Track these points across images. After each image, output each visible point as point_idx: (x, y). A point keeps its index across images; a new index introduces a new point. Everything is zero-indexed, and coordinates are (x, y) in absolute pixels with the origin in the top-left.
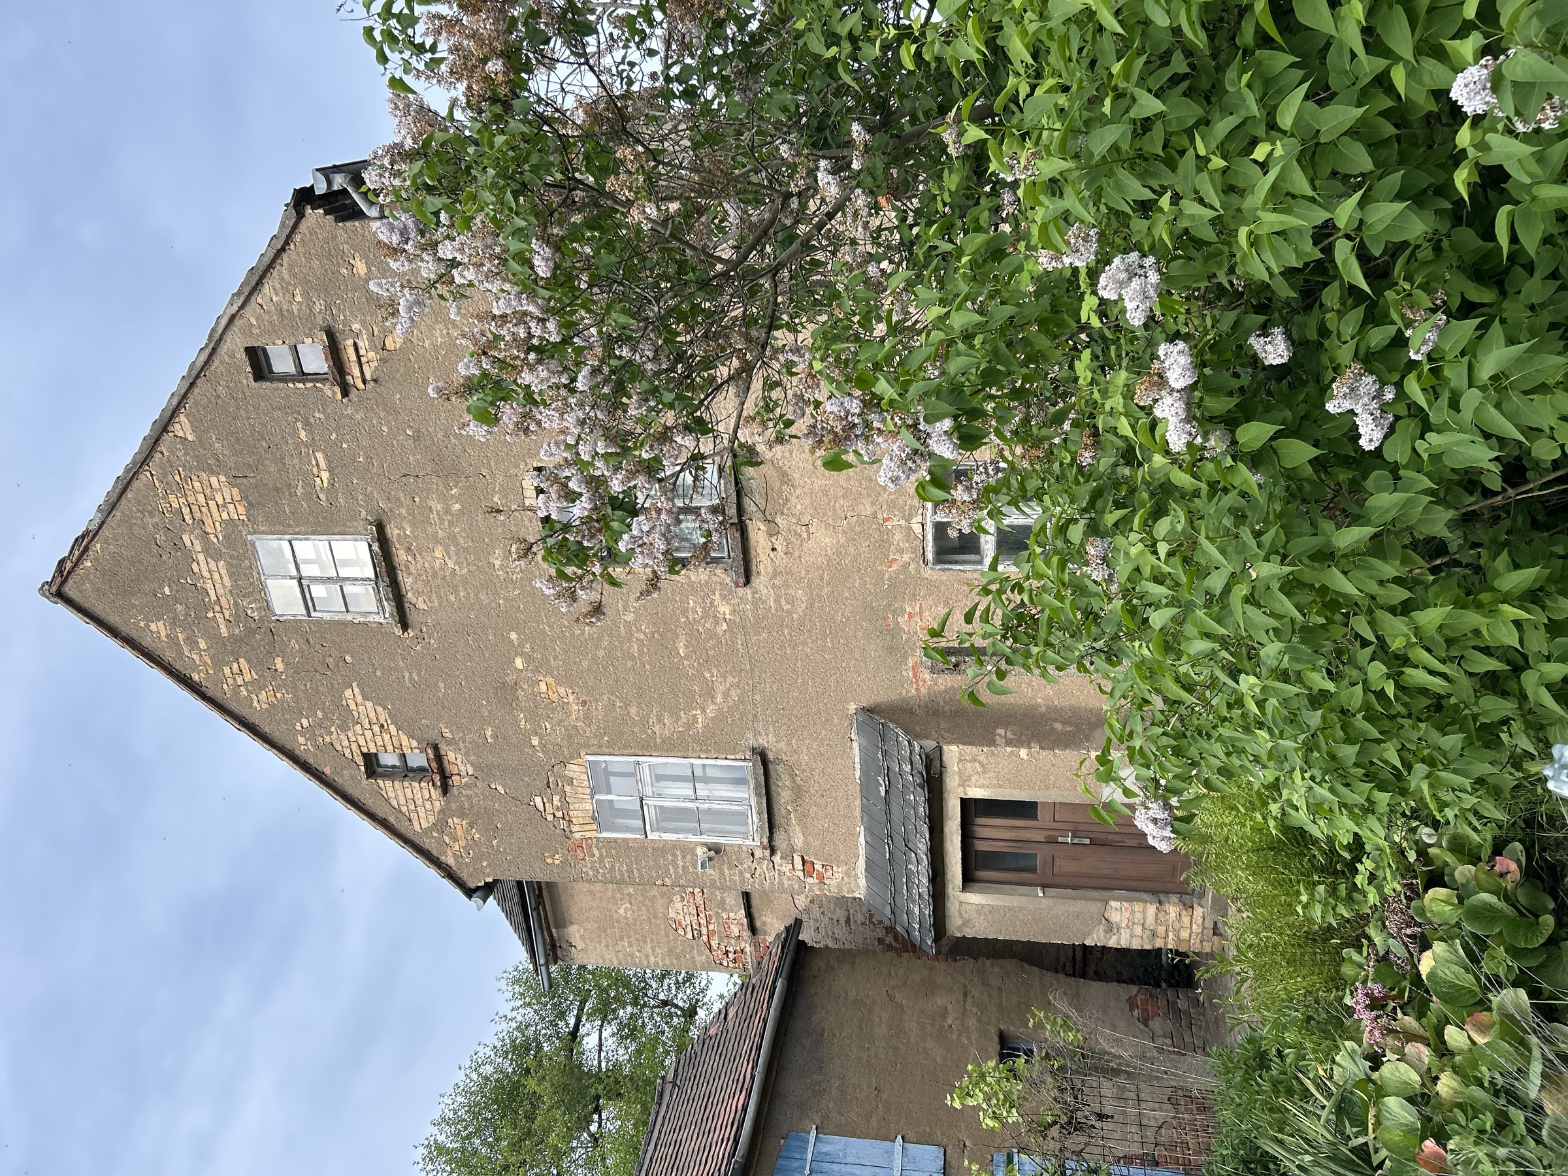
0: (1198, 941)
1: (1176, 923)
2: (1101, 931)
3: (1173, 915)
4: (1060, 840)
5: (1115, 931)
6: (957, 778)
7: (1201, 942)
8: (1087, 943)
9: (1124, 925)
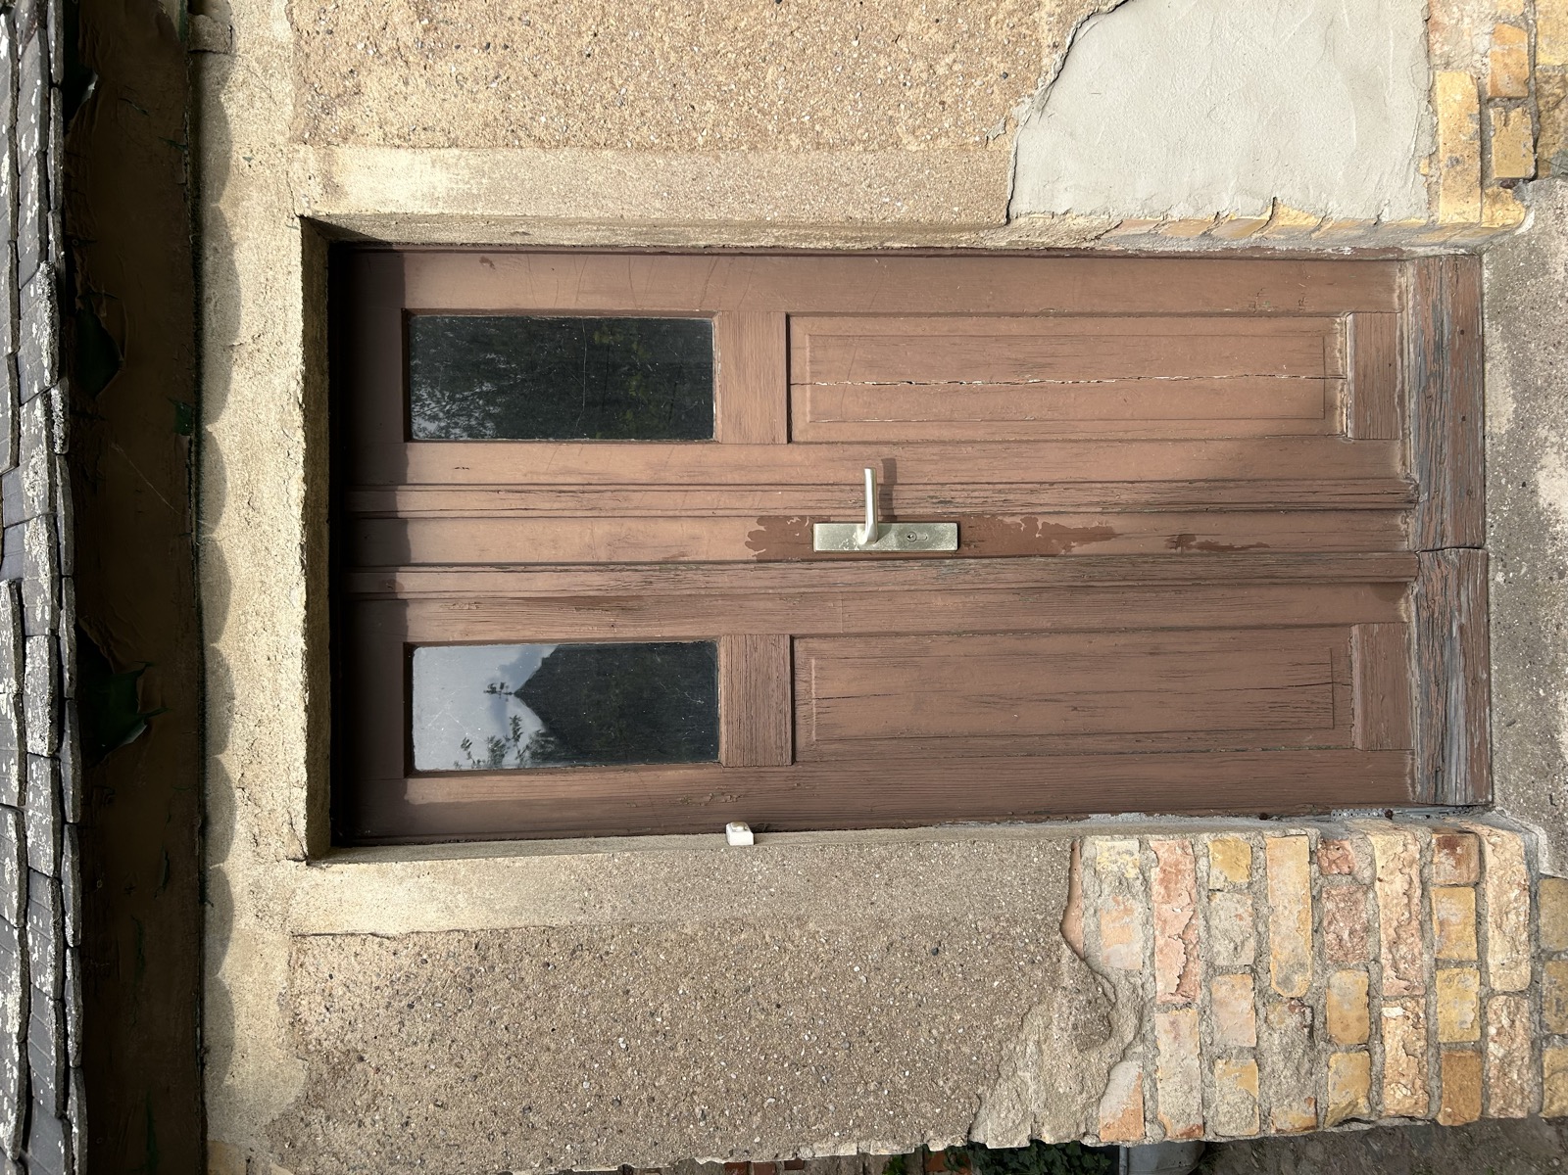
0: (1521, 1043)
1: (1413, 944)
2: (1059, 1038)
3: (1393, 886)
4: (822, 537)
5: (1127, 1029)
6: (284, 88)
7: (1537, 1046)
8: (993, 1134)
9: (1163, 986)
